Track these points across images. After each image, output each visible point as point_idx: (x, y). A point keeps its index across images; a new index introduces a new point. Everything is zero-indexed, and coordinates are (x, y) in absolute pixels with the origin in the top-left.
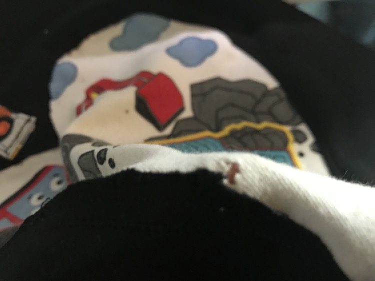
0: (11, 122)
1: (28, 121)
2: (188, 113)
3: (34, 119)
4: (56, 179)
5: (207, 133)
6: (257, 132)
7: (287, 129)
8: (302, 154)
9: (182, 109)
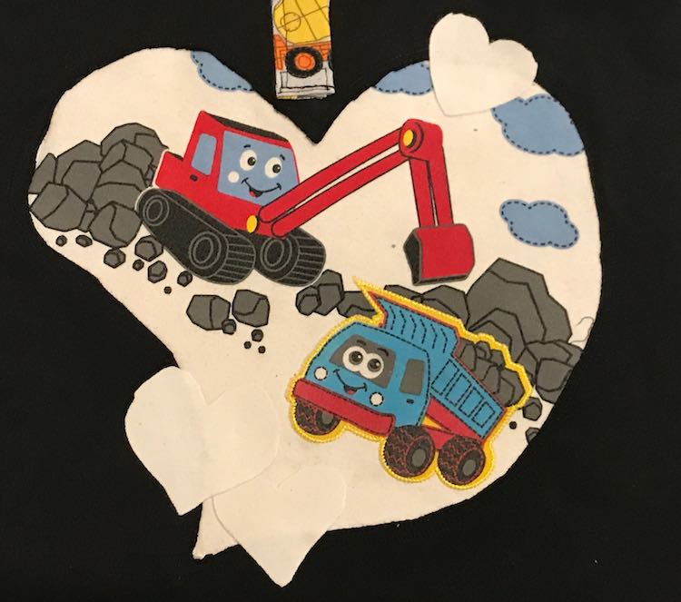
0: (318, 68)
1: (327, 87)
2: (464, 286)
3: (332, 91)
4: (277, 161)
5: (458, 323)
6: (501, 367)
7: (532, 392)
8: (513, 425)
9: (463, 277)
